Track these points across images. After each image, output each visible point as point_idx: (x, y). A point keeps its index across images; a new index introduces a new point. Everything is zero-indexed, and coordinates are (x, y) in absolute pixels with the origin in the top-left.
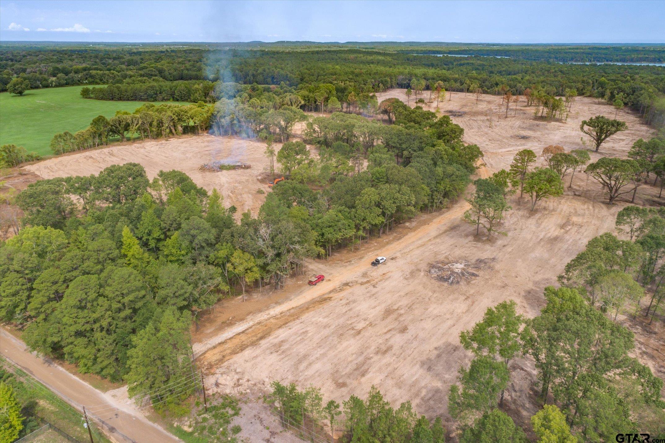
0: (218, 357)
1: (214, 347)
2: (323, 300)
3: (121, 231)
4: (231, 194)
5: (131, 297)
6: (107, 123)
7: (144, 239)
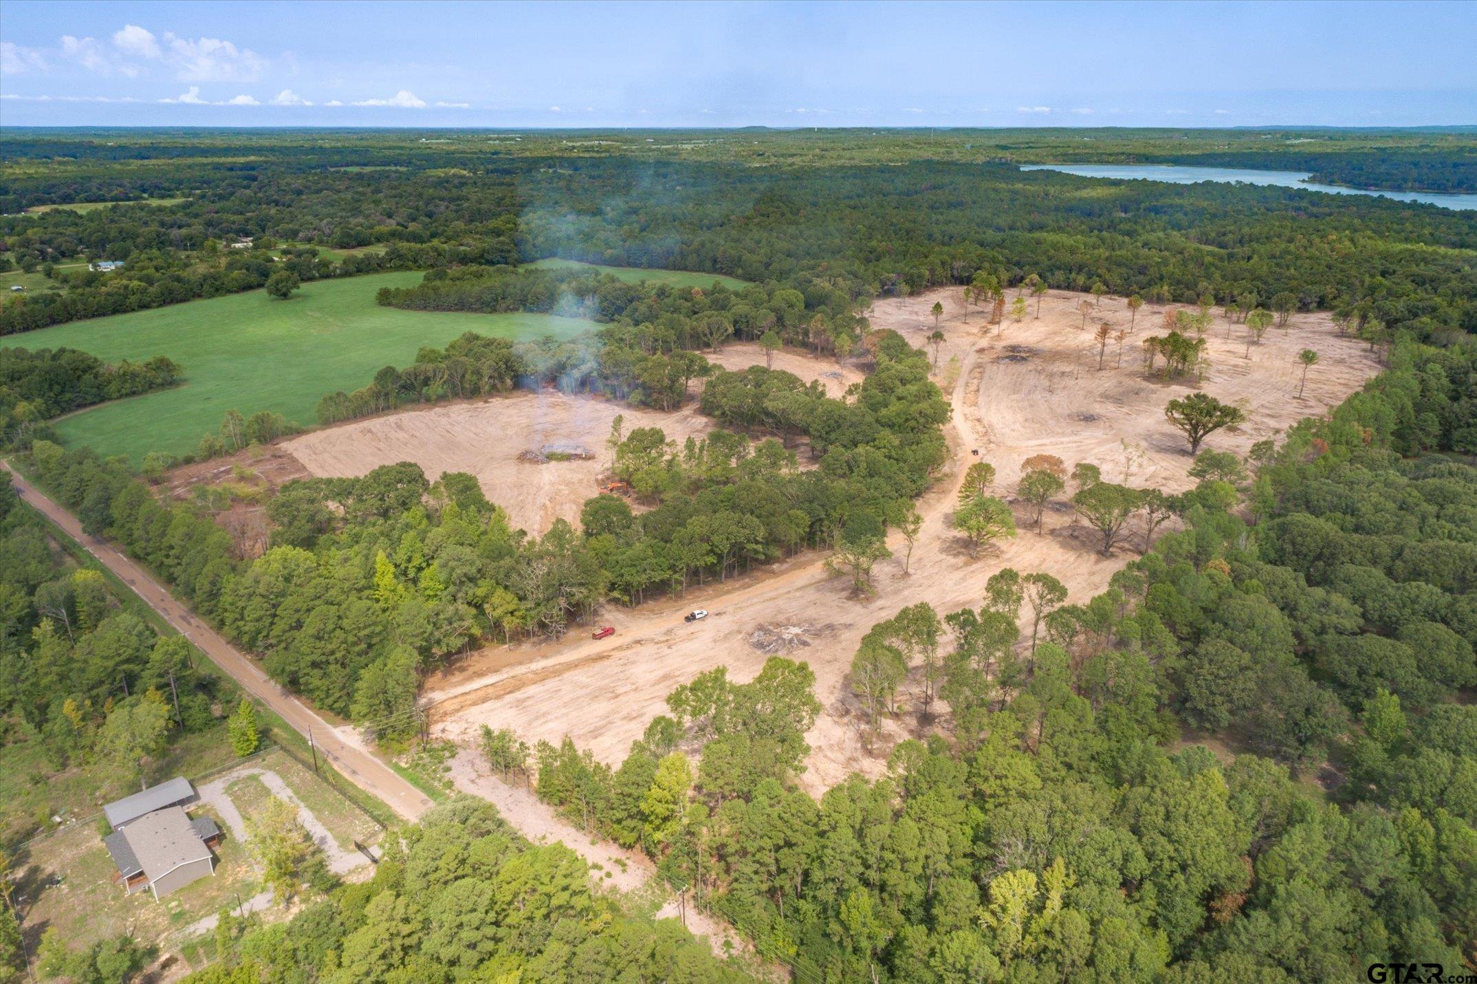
0: (456, 707)
1: (456, 697)
2: (600, 657)
3: (376, 555)
4: (548, 503)
5: (367, 631)
6: (399, 377)
7: (403, 567)
